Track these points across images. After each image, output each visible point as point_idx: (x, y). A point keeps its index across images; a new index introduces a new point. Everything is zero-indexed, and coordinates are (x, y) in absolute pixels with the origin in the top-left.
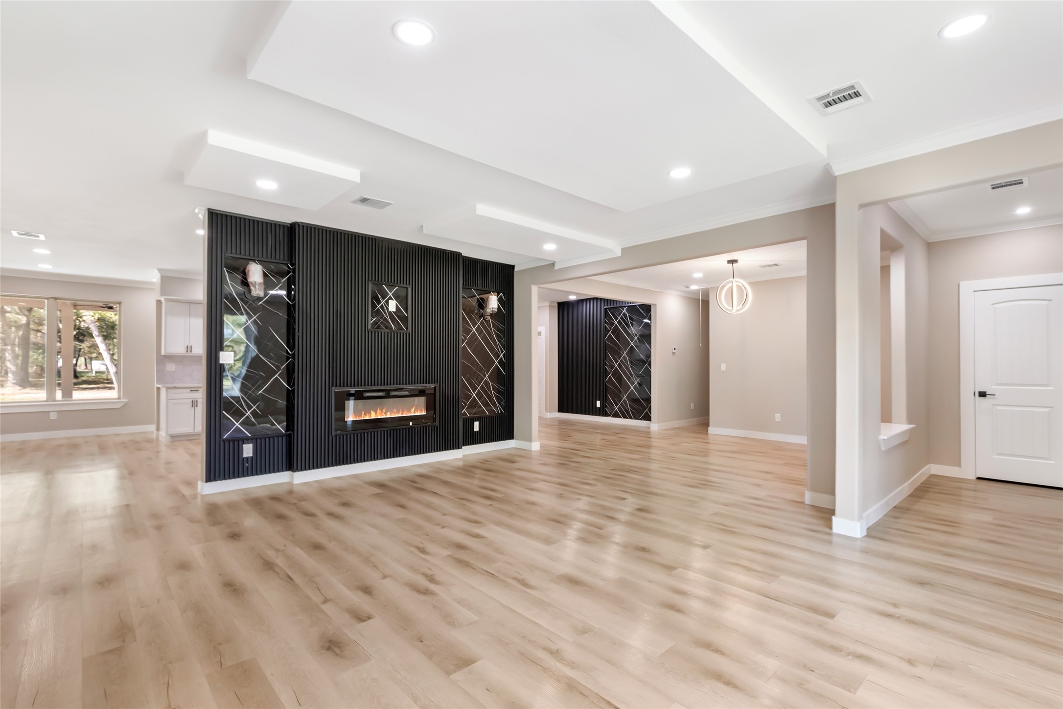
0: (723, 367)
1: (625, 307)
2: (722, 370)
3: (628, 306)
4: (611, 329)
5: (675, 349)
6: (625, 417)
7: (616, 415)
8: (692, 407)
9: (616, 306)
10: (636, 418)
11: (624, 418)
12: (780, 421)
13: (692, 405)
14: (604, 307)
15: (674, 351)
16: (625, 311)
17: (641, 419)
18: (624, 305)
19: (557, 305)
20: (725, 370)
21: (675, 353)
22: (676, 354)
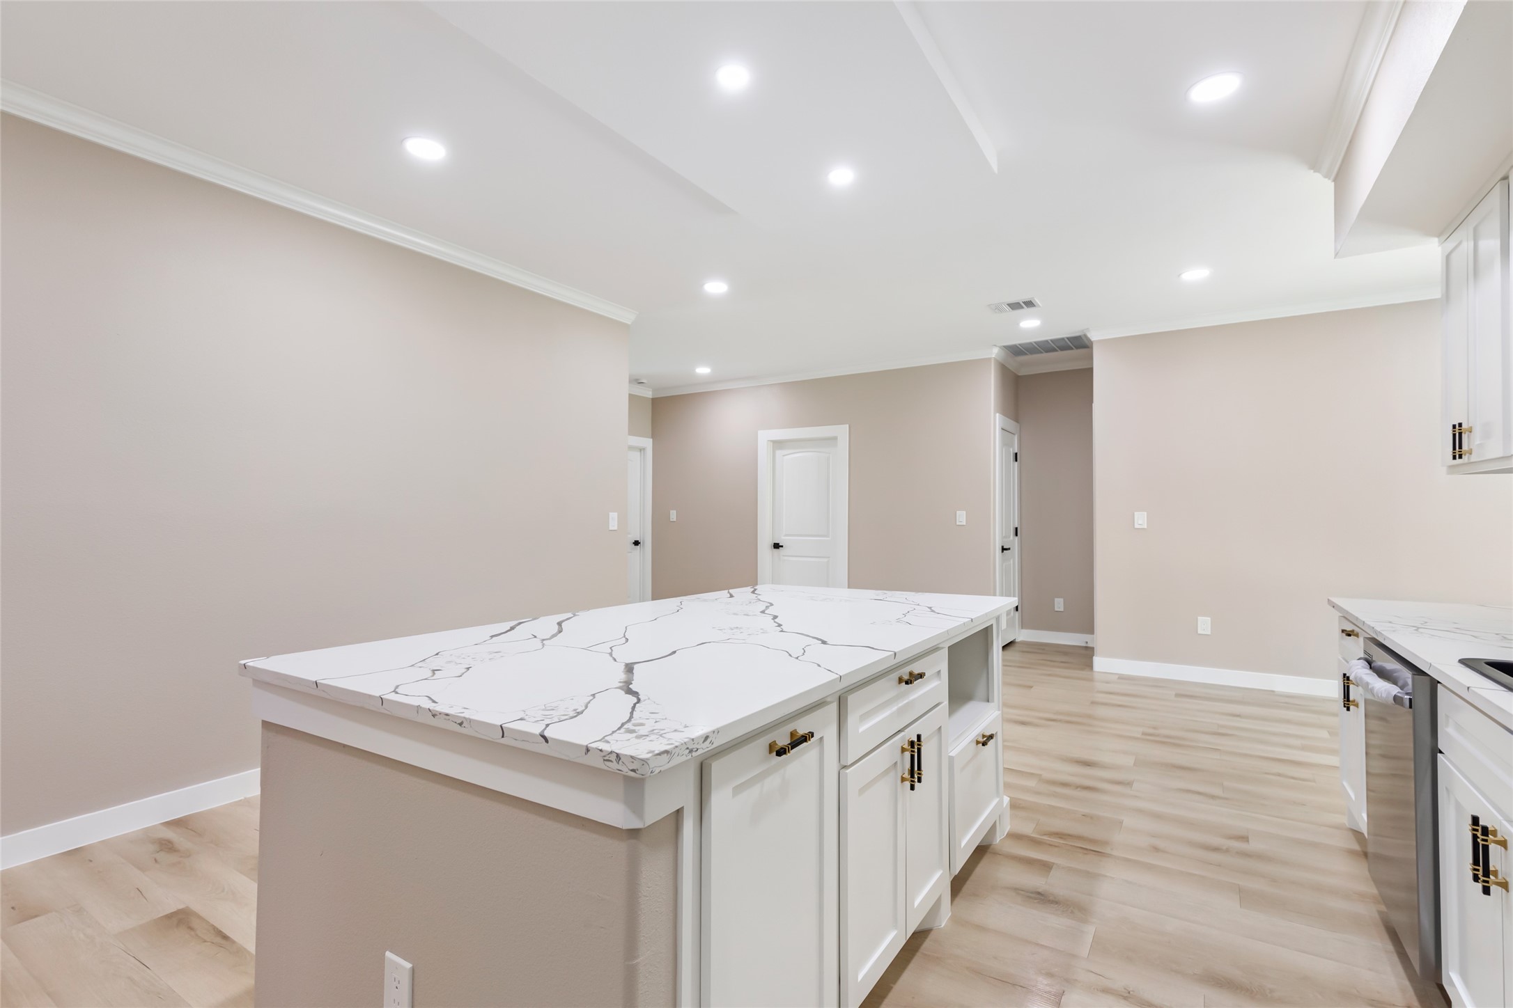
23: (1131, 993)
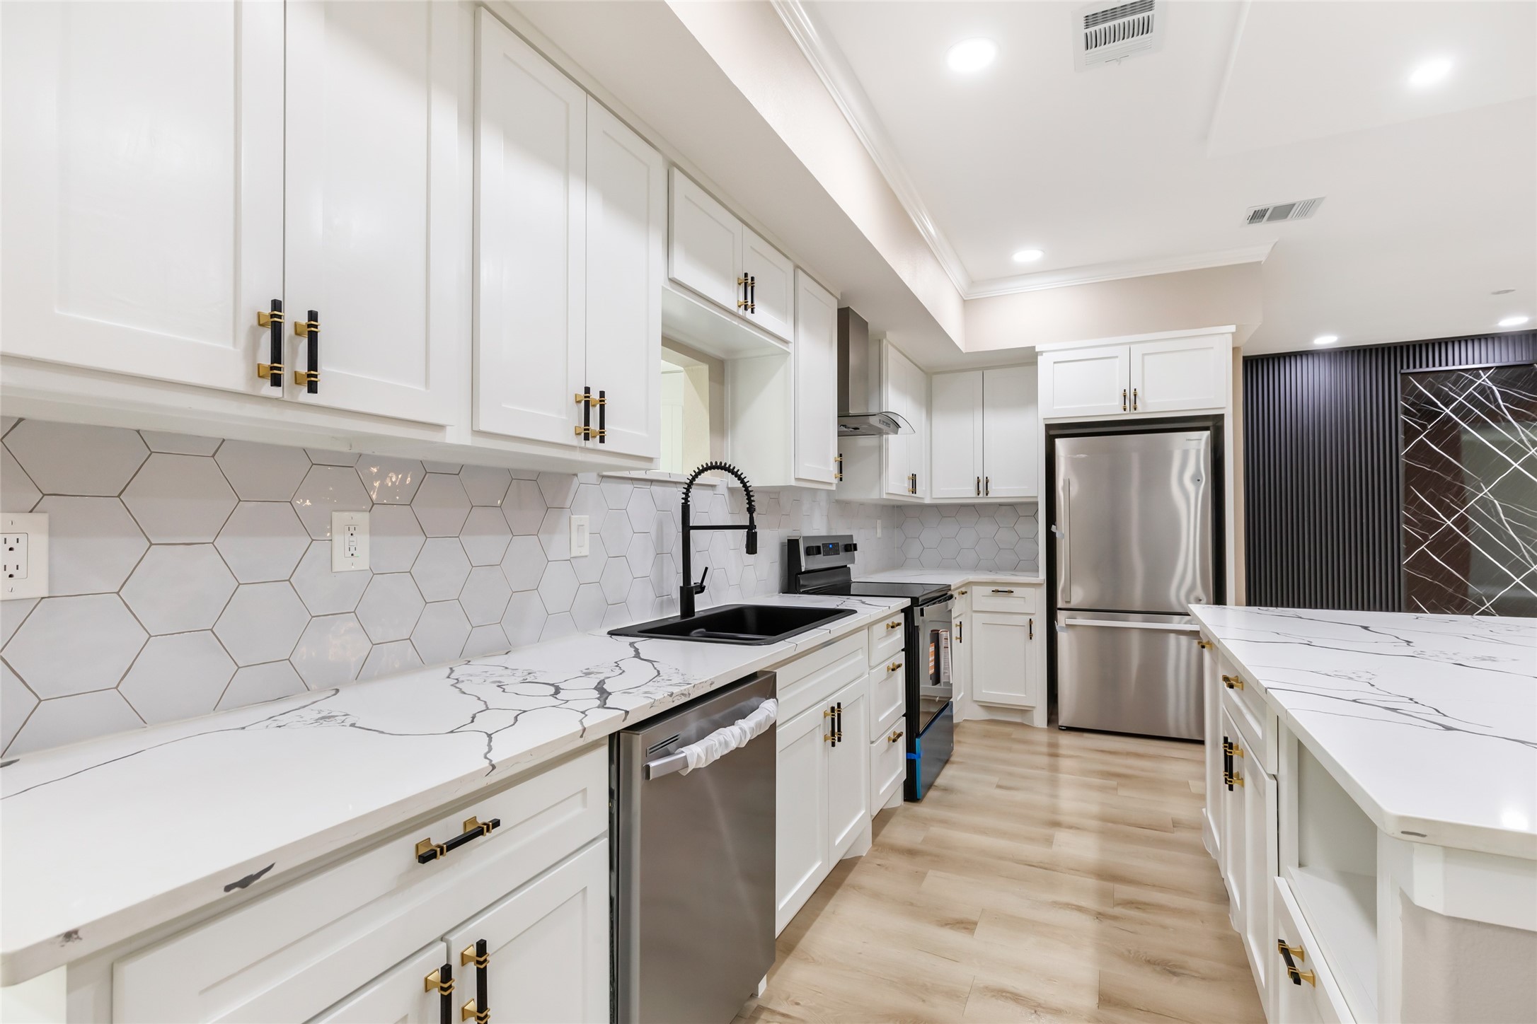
23: (1033, 1011)
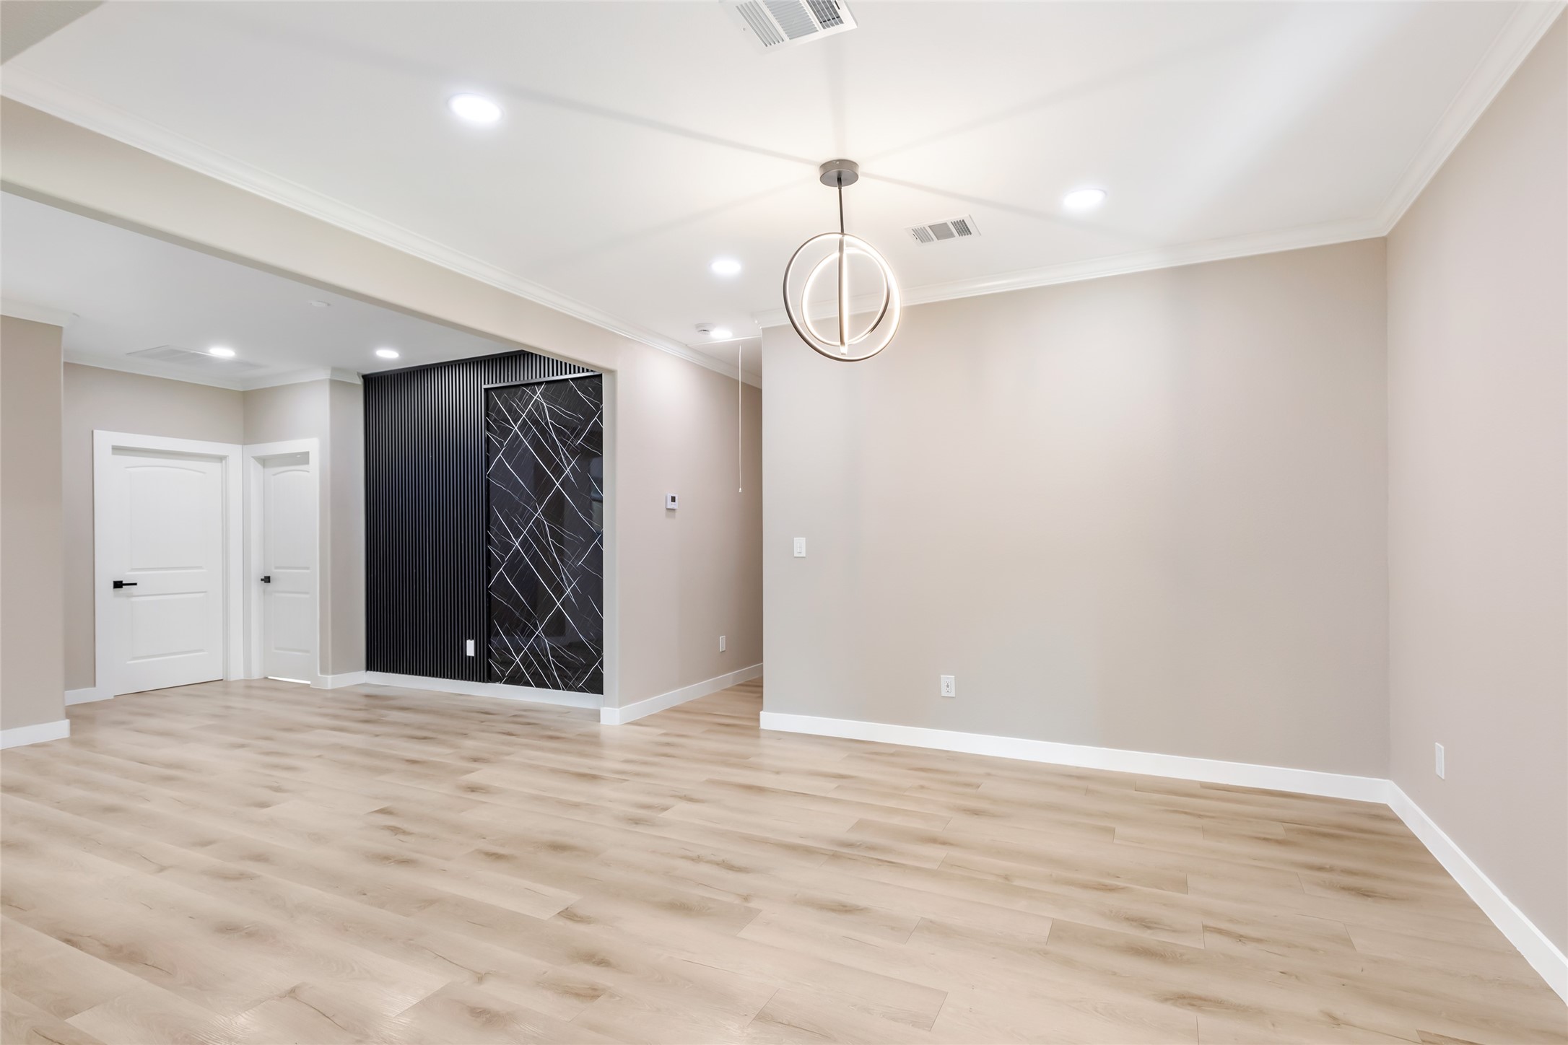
0: (800, 546)
1: (540, 384)
2: (796, 555)
3: (548, 382)
4: (502, 446)
5: (673, 499)
6: (541, 684)
7: (516, 679)
8: (722, 647)
9: (514, 383)
10: (569, 688)
11: (538, 686)
12: (953, 694)
13: (722, 639)
14: (484, 387)
15: (671, 505)
16: (538, 396)
17: (581, 690)
18: (534, 381)
19: (360, 382)
20: (803, 554)
21: (673, 510)
22: (677, 513)
